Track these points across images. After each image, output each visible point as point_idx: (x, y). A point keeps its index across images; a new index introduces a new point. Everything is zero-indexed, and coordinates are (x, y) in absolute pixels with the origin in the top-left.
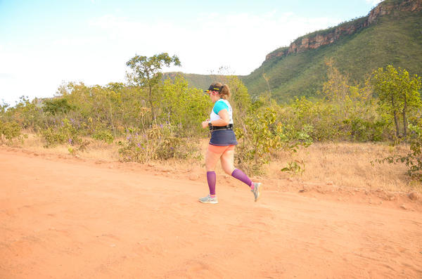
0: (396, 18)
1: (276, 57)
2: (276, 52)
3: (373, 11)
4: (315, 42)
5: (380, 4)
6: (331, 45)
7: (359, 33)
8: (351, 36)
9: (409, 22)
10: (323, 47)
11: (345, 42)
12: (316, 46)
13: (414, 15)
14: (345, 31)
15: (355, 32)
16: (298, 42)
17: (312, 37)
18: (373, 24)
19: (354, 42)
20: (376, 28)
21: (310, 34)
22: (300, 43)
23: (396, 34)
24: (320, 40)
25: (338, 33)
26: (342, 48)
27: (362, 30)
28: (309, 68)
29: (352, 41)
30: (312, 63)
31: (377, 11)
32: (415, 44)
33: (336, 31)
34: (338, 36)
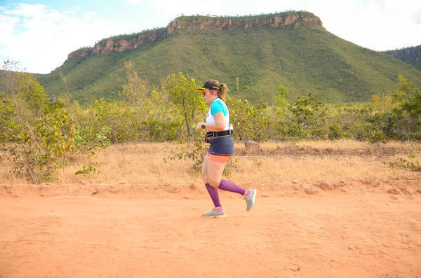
0: (189, 33)
1: (79, 58)
2: (80, 51)
3: (171, 24)
4: (119, 45)
5: (176, 19)
6: (135, 50)
7: (160, 41)
8: (153, 44)
9: (198, 38)
10: (127, 51)
11: (147, 49)
12: (121, 49)
13: (202, 34)
14: (148, 38)
15: (156, 41)
16: (103, 43)
17: (117, 40)
18: (171, 35)
19: (156, 49)
20: (174, 40)
21: (115, 37)
22: (105, 45)
23: (190, 47)
24: (124, 44)
25: (142, 39)
26: (145, 54)
27: (163, 39)
28: (114, 70)
29: (154, 48)
30: (117, 66)
31: (174, 24)
32: (204, 58)
33: (140, 38)
34: (141, 42)
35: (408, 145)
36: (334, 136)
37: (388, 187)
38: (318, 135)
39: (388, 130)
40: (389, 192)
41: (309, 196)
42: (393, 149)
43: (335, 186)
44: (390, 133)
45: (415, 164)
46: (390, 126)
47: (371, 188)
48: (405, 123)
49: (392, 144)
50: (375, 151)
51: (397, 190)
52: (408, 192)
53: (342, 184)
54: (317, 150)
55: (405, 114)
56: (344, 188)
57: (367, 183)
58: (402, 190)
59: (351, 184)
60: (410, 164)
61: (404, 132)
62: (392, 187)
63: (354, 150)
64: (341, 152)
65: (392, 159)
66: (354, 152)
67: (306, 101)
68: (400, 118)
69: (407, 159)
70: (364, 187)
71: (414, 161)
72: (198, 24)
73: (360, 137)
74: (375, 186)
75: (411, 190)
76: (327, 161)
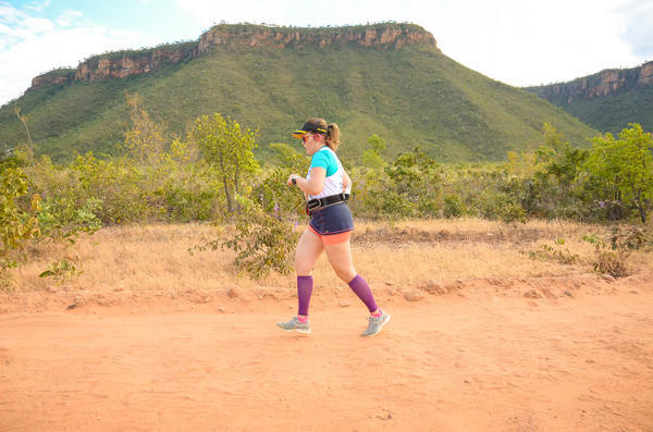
0: (232, 51)
1: (50, 85)
2: (54, 74)
3: (205, 36)
4: (120, 68)
5: (213, 28)
6: (147, 75)
7: (186, 63)
8: (176, 66)
9: (247, 60)
10: (132, 77)
11: (166, 75)
12: (123, 74)
13: (254, 53)
14: (166, 58)
15: (181, 61)
16: (92, 62)
17: (116, 59)
18: (204, 54)
19: (180, 75)
20: (210, 61)
21: (112, 53)
22: (96, 66)
23: (235, 73)
24: (129, 66)
25: (156, 58)
26: (163, 83)
27: (191, 59)
28: (110, 107)
29: (177, 74)
30: (116, 101)
31: (210, 37)
32: (256, 90)
33: (154, 56)
34: (156, 63)
35: (555, 225)
36: (452, 212)
37: (525, 289)
38: (428, 211)
39: (529, 204)
40: (527, 295)
41: (410, 304)
42: (535, 231)
43: (449, 288)
44: (531, 209)
45: (565, 253)
46: (533, 197)
47: (501, 290)
48: (554, 193)
49: (535, 224)
50: (510, 234)
51: (538, 292)
52: (553, 295)
53: (459, 285)
54: (425, 234)
55: (553, 179)
56: (462, 292)
57: (496, 283)
58: (544, 291)
59: (473, 285)
60: (558, 254)
61: (551, 206)
62: (530, 288)
63: (481, 234)
64: (461, 237)
65: (534, 246)
66: (480, 237)
67: (410, 160)
68: (546, 186)
69: (554, 246)
70: (491, 289)
71: (562, 248)
72: (246, 37)
73: (489, 214)
74: (507, 287)
75: (556, 291)
76: (440, 249)
